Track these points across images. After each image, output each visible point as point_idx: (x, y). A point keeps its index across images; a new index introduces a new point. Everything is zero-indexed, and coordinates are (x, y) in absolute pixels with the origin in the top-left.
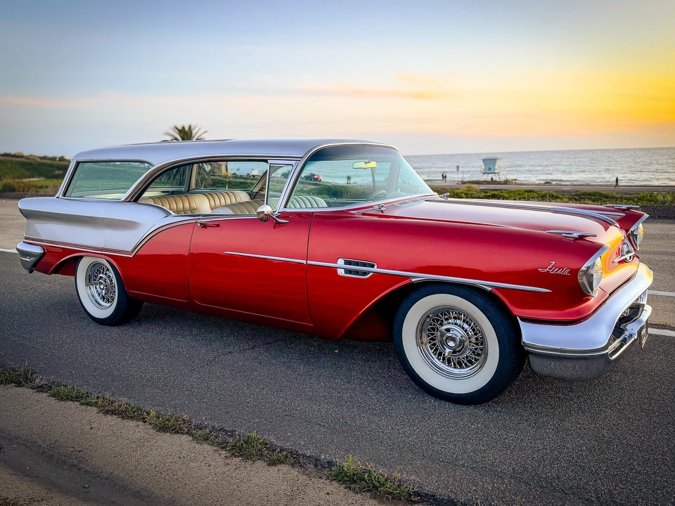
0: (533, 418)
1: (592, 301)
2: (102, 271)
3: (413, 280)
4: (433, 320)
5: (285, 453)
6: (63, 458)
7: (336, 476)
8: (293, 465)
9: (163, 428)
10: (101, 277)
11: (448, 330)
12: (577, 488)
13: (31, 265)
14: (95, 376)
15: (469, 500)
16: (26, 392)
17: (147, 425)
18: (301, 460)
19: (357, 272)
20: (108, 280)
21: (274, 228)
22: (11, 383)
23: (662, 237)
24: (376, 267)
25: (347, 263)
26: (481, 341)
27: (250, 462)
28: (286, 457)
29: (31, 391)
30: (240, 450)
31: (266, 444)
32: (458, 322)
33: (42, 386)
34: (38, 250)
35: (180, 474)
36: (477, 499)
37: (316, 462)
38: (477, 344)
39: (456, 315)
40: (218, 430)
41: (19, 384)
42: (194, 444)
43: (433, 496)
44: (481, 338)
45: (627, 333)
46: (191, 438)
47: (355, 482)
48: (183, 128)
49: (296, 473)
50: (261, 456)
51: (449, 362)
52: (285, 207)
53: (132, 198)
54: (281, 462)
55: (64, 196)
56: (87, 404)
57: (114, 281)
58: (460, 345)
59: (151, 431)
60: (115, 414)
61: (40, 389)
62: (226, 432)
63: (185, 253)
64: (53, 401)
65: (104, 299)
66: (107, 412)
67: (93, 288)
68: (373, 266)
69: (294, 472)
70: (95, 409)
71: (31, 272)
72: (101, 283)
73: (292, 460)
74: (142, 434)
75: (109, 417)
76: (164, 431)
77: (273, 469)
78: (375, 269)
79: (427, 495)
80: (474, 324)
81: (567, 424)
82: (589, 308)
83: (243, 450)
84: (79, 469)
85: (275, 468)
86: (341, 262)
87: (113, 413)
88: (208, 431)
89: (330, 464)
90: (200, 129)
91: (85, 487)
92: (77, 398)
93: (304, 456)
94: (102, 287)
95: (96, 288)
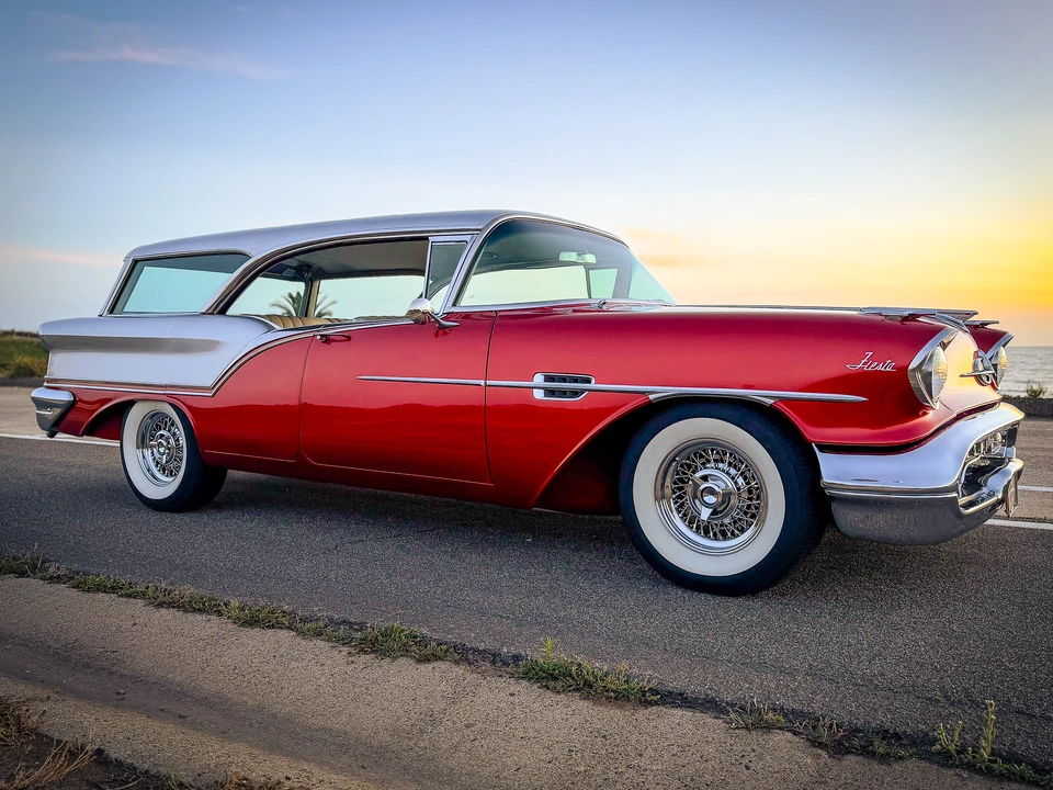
0: (839, 612)
1: (930, 416)
2: (163, 426)
3: (652, 397)
4: (682, 466)
5: (444, 647)
6: (86, 660)
7: (526, 674)
8: (457, 662)
9: (252, 622)
10: (162, 436)
11: (705, 478)
12: (913, 686)
13: (51, 423)
14: (144, 565)
15: (739, 699)
16: (33, 584)
17: (224, 619)
18: (471, 657)
19: (563, 393)
20: (172, 441)
21: (436, 335)
22: (10, 573)
23: (1035, 434)
24: (593, 381)
25: (548, 379)
26: (756, 494)
27: (388, 660)
28: (447, 651)
29: (41, 582)
30: (373, 644)
31: (415, 637)
32: (721, 465)
33: (59, 577)
34: (65, 397)
35: (274, 675)
36: (752, 697)
37: (495, 658)
38: (750, 499)
39: (718, 457)
40: (338, 623)
41: (22, 574)
42: (299, 639)
43: (681, 694)
44: (757, 489)
45: (985, 490)
46: (294, 633)
47: (556, 679)
48: (298, 294)
49: (462, 671)
50: (405, 651)
51: (706, 532)
52: (454, 305)
53: (216, 308)
54: (437, 658)
55: (111, 313)
56: (129, 596)
57: (183, 441)
58: (723, 502)
59: (231, 627)
60: (174, 607)
61: (55, 579)
62: (351, 624)
63: (294, 402)
64: (74, 592)
65: (164, 470)
66: (160, 605)
67: (148, 453)
68: (589, 382)
69: (459, 670)
70: (140, 602)
71: (52, 435)
72: (160, 444)
73: (457, 657)
74: (216, 630)
75: (163, 611)
76: (251, 625)
77: (426, 668)
78: (593, 385)
79: (670, 693)
80: (746, 466)
81: (895, 618)
82: (926, 426)
83: (378, 645)
84: (111, 673)
85: (429, 667)
86: (539, 379)
87: (170, 605)
88: (321, 624)
89: (517, 658)
90: (325, 298)
91: (119, 694)
92: (113, 589)
93: (475, 650)
94: (162, 450)
95: (152, 453)
